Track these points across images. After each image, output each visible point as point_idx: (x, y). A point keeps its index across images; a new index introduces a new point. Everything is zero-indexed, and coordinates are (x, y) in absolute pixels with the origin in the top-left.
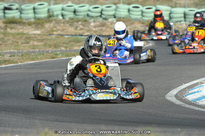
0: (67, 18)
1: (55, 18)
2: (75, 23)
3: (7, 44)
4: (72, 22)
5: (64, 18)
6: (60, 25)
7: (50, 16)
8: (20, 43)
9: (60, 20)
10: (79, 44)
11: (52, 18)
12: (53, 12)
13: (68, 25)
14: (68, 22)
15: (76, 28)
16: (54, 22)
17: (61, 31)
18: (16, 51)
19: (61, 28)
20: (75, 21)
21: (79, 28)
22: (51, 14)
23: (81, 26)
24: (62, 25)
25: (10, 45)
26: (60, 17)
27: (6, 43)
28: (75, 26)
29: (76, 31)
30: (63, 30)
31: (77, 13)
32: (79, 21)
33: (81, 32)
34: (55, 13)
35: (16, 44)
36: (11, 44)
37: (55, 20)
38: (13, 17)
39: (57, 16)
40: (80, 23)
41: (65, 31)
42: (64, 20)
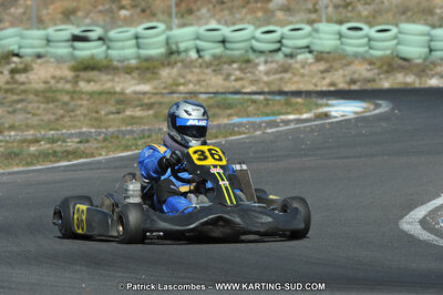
0: (207, 56)
1: (183, 55)
2: (226, 66)
3: (75, 116)
4: (218, 64)
5: (200, 57)
6: (192, 72)
7: (171, 53)
8: (103, 112)
9: (192, 62)
10: (229, 112)
11: (174, 57)
12: (177, 44)
13: (209, 71)
14: (209, 65)
15: (227, 77)
16: (179, 64)
17: (195, 85)
18: (93, 130)
19: (194, 78)
20: (225, 63)
21: (233, 78)
22: (174, 47)
23: (238, 73)
24: (196, 70)
25: (82, 118)
26: (193, 55)
27: (72, 114)
28: (225, 72)
29: (227, 84)
30: (199, 82)
31: (228, 45)
32: (233, 62)
33: (238, 85)
34: (182, 46)
35: (94, 115)
36: (85, 116)
37: (182, 61)
38: (92, 57)
39: (186, 51)
40: (235, 66)
41: (203, 84)
42: (200, 60)
